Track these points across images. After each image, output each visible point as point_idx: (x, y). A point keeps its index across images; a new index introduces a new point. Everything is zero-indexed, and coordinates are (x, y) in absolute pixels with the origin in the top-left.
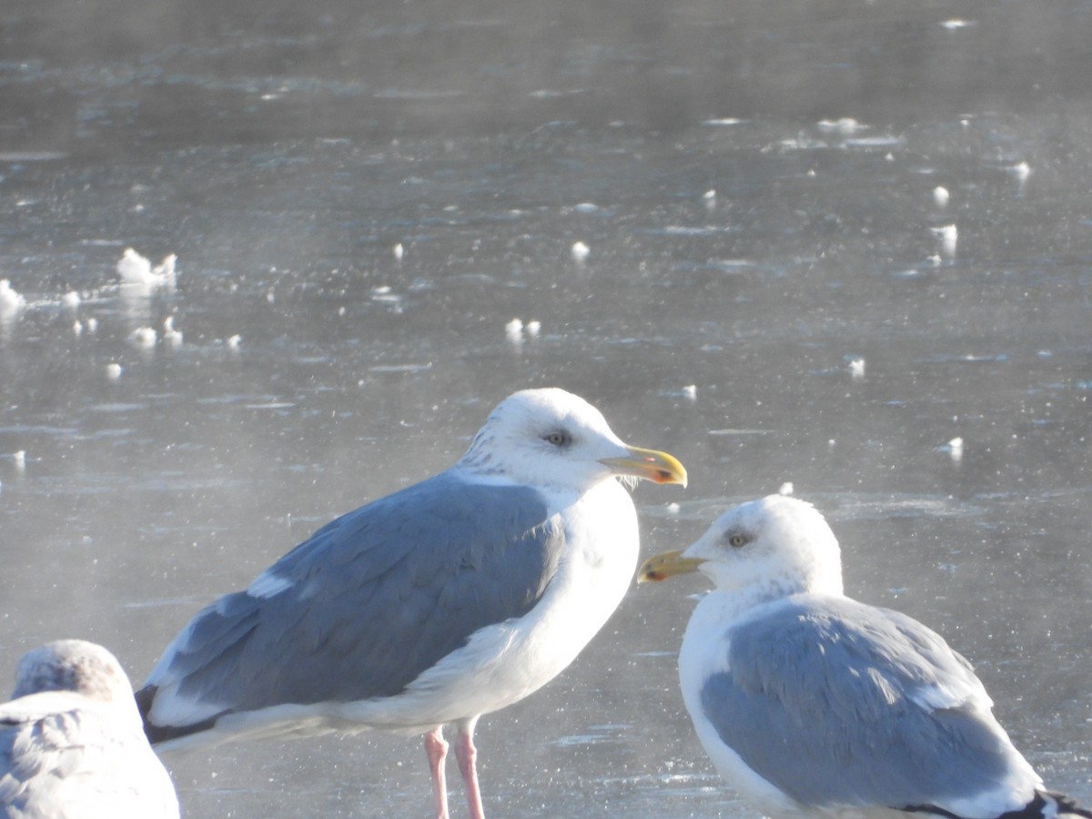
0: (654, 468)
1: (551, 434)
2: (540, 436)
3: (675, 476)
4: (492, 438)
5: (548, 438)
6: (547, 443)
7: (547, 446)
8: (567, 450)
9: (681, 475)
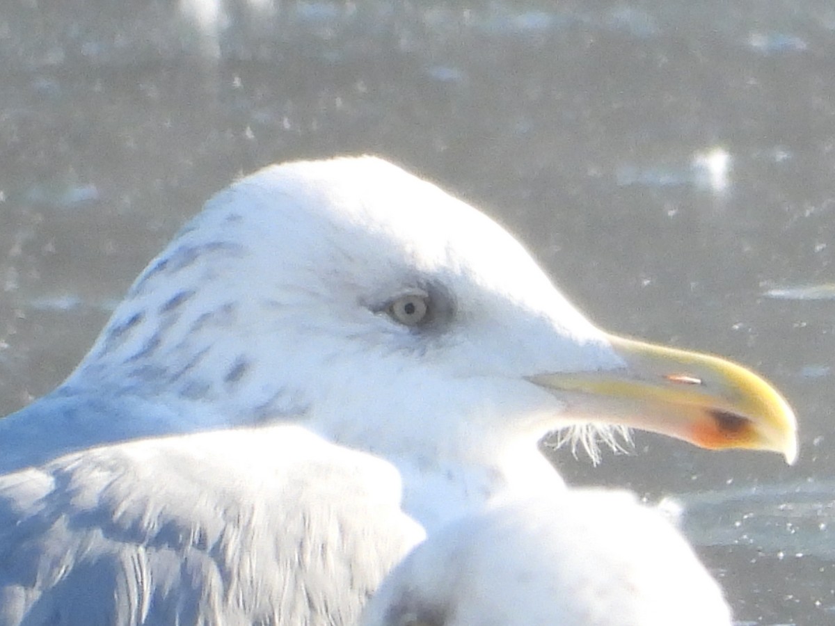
0: (697, 402)
1: (395, 294)
2: (362, 302)
3: (762, 428)
4: (228, 308)
5: (387, 308)
6: (383, 320)
7: (385, 331)
8: (439, 346)
9: (778, 427)
